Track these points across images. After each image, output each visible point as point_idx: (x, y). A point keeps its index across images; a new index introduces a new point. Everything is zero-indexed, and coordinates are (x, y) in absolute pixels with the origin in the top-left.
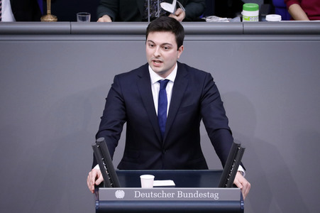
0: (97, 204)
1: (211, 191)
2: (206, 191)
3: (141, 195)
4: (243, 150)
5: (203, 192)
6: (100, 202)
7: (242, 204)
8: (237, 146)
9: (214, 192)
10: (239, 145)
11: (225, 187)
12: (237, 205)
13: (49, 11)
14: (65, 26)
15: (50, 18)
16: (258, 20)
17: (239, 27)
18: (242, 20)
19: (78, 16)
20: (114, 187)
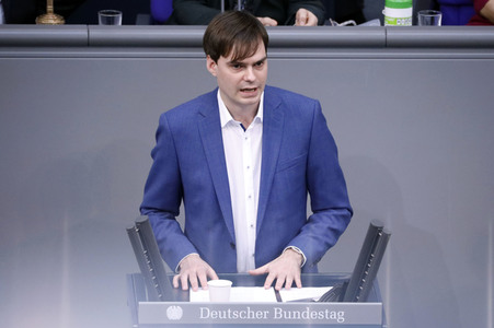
1: (331, 309)
3: (211, 314)
4: (387, 237)
5: (319, 309)
6: (139, 326)
8: (377, 230)
9: (337, 309)
10: (380, 229)
13: (50, 8)
14: (78, 32)
15: (51, 19)
16: (410, 24)
17: (378, 35)
18: (382, 24)
19: (100, 15)
20: (162, 300)
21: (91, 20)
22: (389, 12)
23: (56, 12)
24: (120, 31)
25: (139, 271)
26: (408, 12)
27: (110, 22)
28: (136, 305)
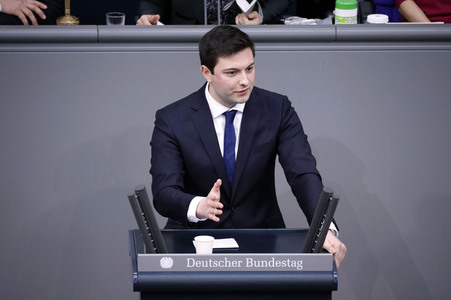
0: (135, 277)
1: (292, 258)
2: (286, 258)
3: (196, 264)
4: (336, 201)
5: (281, 259)
6: (139, 273)
7: (335, 276)
8: (328, 195)
9: (297, 259)
10: (331, 195)
11: (312, 252)
12: (328, 277)
13: (67, 11)
14: (90, 31)
15: (69, 20)
16: (356, 22)
17: (330, 32)
18: (334, 22)
19: (108, 17)
20: (157, 252)
21: (100, 21)
22: (339, 12)
23: (72, 14)
24: (123, 30)
25: (137, 228)
26: (354, 12)
27: (116, 22)
28: (136, 256)
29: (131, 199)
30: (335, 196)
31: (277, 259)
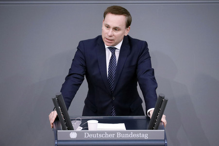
0: (56, 143)
1: (142, 133)
2: (139, 133)
4: (166, 101)
5: (136, 133)
6: (58, 141)
7: (166, 142)
8: (161, 98)
9: (145, 133)
10: (163, 98)
11: (153, 129)
12: (162, 143)
20: (68, 130)
28: (57, 132)
29: (54, 100)
30: (165, 98)
31: (134, 133)
